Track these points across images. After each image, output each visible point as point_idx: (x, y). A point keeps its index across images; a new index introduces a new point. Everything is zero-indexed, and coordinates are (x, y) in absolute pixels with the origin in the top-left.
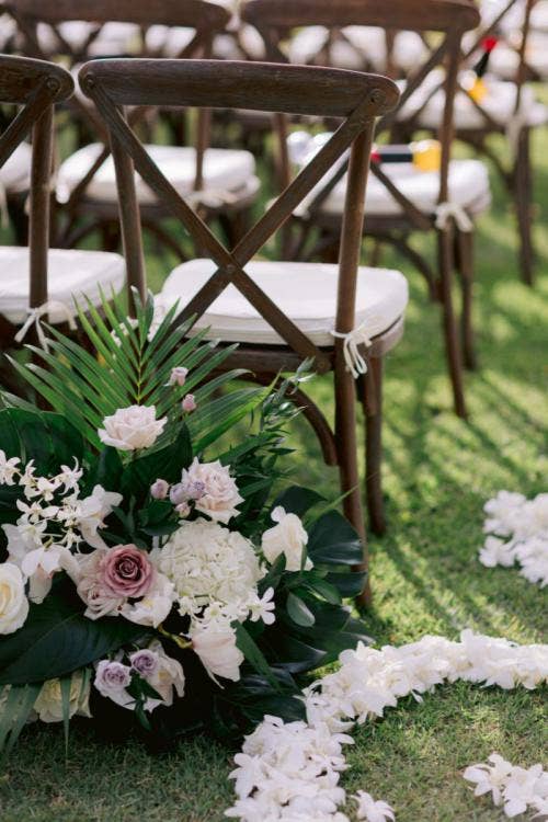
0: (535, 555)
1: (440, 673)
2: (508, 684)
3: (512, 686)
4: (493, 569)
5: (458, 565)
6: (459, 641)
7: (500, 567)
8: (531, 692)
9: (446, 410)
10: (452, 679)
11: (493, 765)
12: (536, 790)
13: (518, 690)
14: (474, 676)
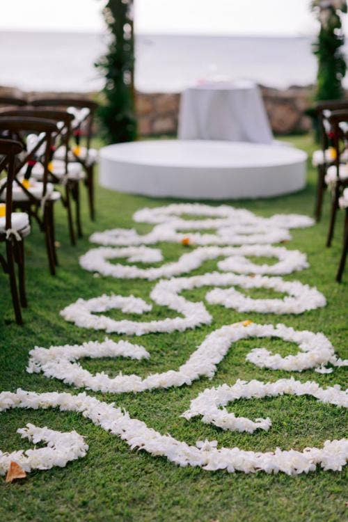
0: (49, 368)
1: (8, 404)
2: (36, 407)
3: (37, 408)
4: (31, 374)
5: (17, 373)
6: (16, 393)
7: (35, 373)
8: (45, 410)
9: (13, 321)
10: (14, 407)
11: (28, 428)
12: (45, 435)
13: (40, 409)
14: (22, 405)
